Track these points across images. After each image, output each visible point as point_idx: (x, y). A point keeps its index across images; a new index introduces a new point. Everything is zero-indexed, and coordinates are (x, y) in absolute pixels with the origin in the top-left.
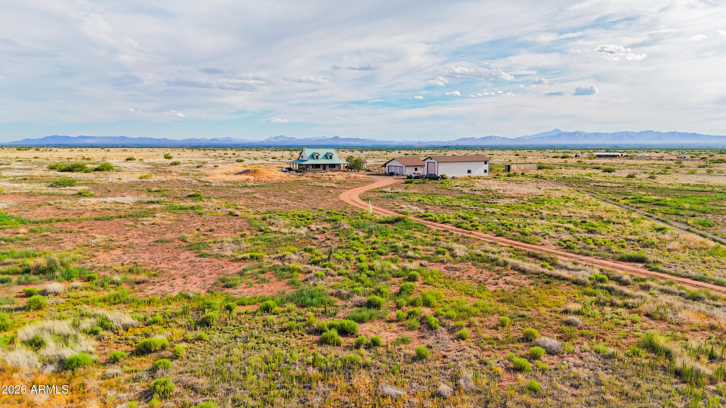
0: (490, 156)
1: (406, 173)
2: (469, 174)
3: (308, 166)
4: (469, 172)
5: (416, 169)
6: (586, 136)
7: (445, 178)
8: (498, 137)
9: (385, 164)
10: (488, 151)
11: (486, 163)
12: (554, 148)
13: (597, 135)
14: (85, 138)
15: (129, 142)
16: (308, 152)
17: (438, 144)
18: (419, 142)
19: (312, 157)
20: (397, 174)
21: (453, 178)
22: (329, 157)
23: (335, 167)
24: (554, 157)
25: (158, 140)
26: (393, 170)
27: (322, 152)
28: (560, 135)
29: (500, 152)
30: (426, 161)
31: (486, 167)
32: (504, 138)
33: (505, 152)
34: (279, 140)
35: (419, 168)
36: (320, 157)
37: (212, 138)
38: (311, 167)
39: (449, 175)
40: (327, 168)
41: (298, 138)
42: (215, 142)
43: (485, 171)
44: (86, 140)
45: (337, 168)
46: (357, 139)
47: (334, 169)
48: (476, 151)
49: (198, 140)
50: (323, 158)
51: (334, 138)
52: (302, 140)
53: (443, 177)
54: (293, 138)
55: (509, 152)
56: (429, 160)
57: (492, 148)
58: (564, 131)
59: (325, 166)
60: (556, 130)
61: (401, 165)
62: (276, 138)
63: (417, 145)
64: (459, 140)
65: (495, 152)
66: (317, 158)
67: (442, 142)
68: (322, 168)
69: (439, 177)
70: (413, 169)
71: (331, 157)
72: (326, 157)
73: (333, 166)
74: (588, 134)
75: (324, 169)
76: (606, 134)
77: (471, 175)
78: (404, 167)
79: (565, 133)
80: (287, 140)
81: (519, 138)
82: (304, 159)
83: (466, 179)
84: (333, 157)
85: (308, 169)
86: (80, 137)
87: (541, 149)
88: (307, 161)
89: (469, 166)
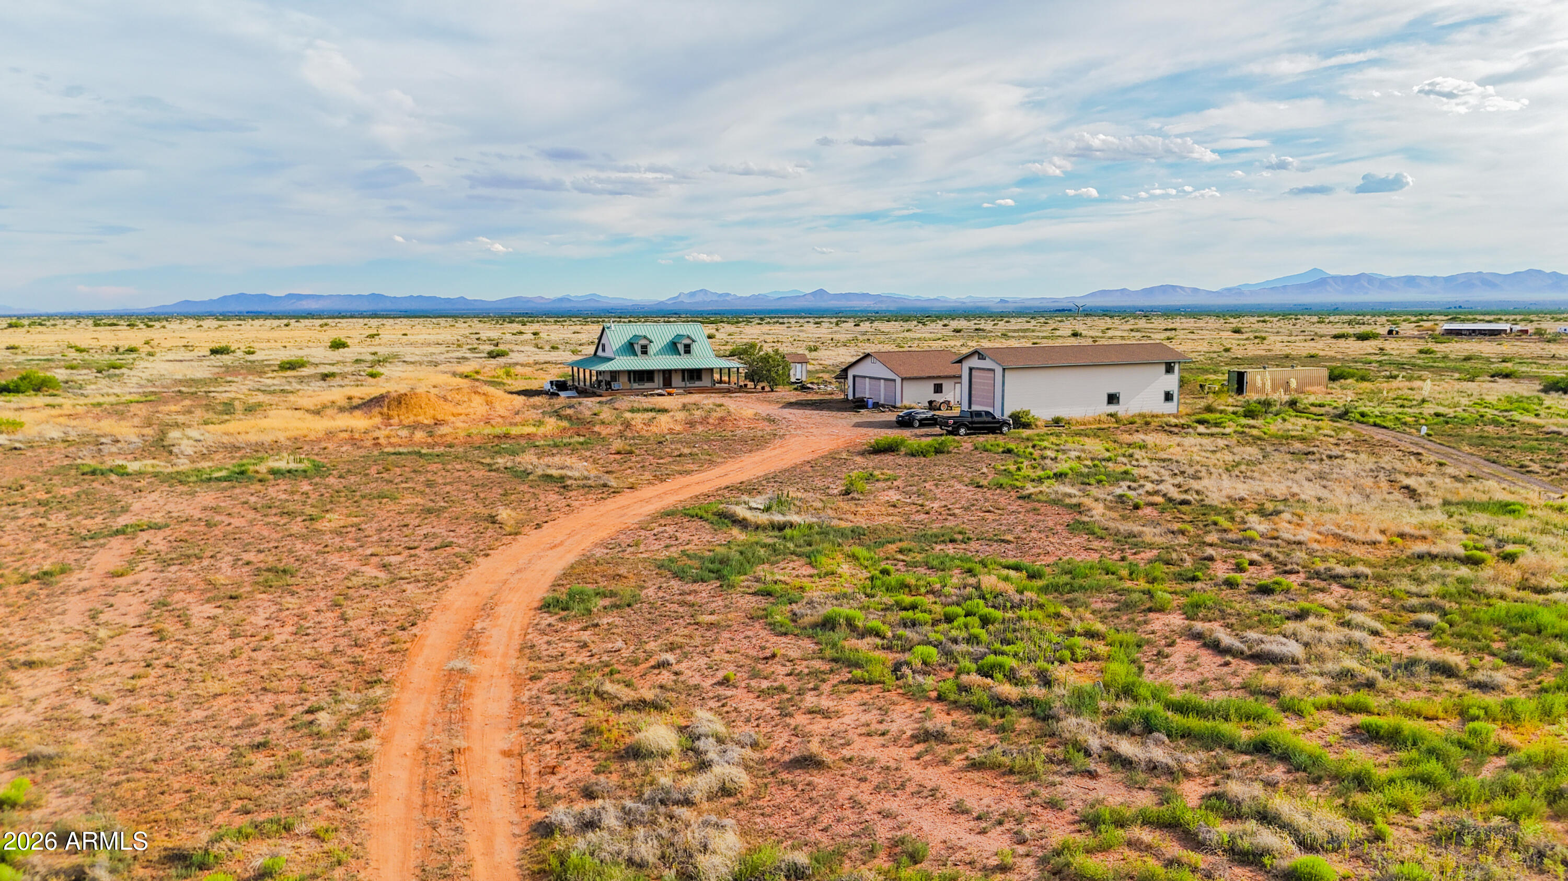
0: (1168, 334)
1: (906, 403)
2: (1112, 409)
3: (615, 375)
4: (1113, 399)
5: (938, 389)
6: (1385, 283)
7: (1026, 426)
8: (1181, 288)
9: (845, 371)
10: (1161, 320)
11: (1169, 369)
12: (1322, 313)
13: (1411, 281)
14: (300, 297)
15: (388, 306)
16: (618, 334)
17: (1046, 305)
18: (1002, 301)
19: (630, 348)
20: (876, 405)
21: (1057, 422)
22: (681, 348)
23: (699, 378)
24: (1336, 337)
25: (448, 300)
26: (866, 391)
28: (1322, 281)
29: (1190, 323)
30: (966, 365)
31: (1171, 382)
32: (1195, 290)
33: (1201, 324)
34: (699, 298)
35: (947, 385)
36: (652, 349)
37: (559, 295)
38: (624, 379)
39: (1042, 413)
40: (676, 380)
41: (739, 295)
42: (566, 306)
43: (1168, 397)
44: (304, 303)
45: (706, 382)
46: (866, 296)
47: (698, 384)
48: (1132, 321)
49: (529, 300)
50: (663, 351)
51: (814, 294)
52: (747, 298)
53: (1019, 421)
54: (728, 294)
55: (1212, 322)
56: (975, 362)
57: (1169, 313)
58: (1333, 272)
59: (667, 375)
60: (1314, 271)
61: (891, 376)
62: (693, 294)
63: (999, 308)
64: (1093, 294)
65: (1177, 323)
66: (645, 351)
67: (1055, 300)
68: (658, 380)
69: (1005, 423)
70: (930, 386)
71: (688, 349)
72: (673, 347)
73: (694, 374)
74: (1390, 279)
75: (667, 383)
76: (1433, 279)
77: (1118, 409)
78: (899, 381)
79: (1334, 278)
80: (715, 298)
81: (1229, 290)
82: (608, 354)
83: (1098, 433)
84: (694, 347)
85: (615, 385)
86: (290, 296)
87: (1287, 313)
88: (611, 359)
89: (1112, 380)
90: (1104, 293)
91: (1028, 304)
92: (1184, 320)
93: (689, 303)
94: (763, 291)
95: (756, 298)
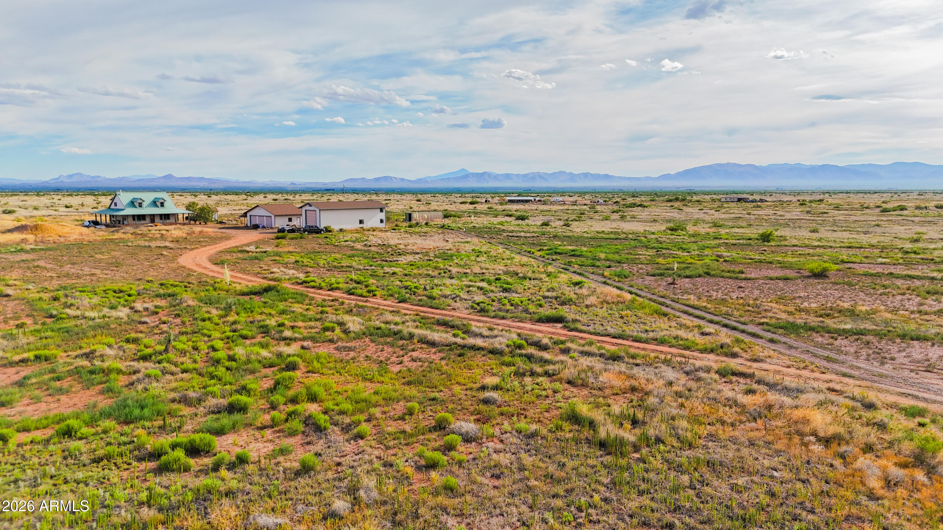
0: (387, 202)
1: (277, 226)
2: (361, 225)
3: (125, 217)
4: (361, 222)
5: (290, 220)
6: (496, 177)
7: (330, 231)
8: (395, 178)
9: (246, 213)
10: (384, 195)
11: (381, 211)
12: (461, 192)
13: (508, 176)
16: (124, 198)
17: (319, 186)
18: (292, 184)
19: (132, 204)
20: (264, 227)
21: (341, 230)
22: (159, 204)
23: (169, 219)
24: (461, 203)
26: (257, 221)
27: (148, 197)
28: (467, 176)
29: (398, 197)
30: (304, 209)
31: (383, 216)
32: (402, 180)
33: (404, 197)
34: (75, 179)
35: (294, 218)
36: (144, 204)
38: (130, 219)
39: (335, 227)
40: (157, 219)
41: (108, 177)
43: (382, 221)
45: (172, 220)
47: (168, 221)
48: (369, 196)
50: (149, 206)
51: (165, 177)
52: (114, 180)
53: (328, 230)
54: (99, 177)
55: (410, 197)
56: (307, 208)
57: (388, 192)
58: (471, 171)
59: (152, 218)
60: (463, 170)
61: (269, 214)
62: (70, 176)
63: (290, 188)
64: (346, 181)
65: (392, 197)
66: (140, 205)
67: (325, 184)
68: (148, 220)
69: (322, 230)
70: (287, 219)
71: (162, 205)
72: (154, 203)
73: (166, 217)
74: (498, 175)
75: (153, 221)
76: (517, 175)
77: (364, 226)
78: (273, 217)
79: (472, 174)
80: (89, 179)
81: (420, 179)
82: (118, 207)
83: (357, 231)
84: (165, 204)
85: (125, 222)
87: (447, 192)
88: (123, 210)
89: (361, 214)
90: (352, 180)
91: (309, 186)
92: (396, 195)
93: (67, 182)
94: (126, 175)
95: (121, 179)
